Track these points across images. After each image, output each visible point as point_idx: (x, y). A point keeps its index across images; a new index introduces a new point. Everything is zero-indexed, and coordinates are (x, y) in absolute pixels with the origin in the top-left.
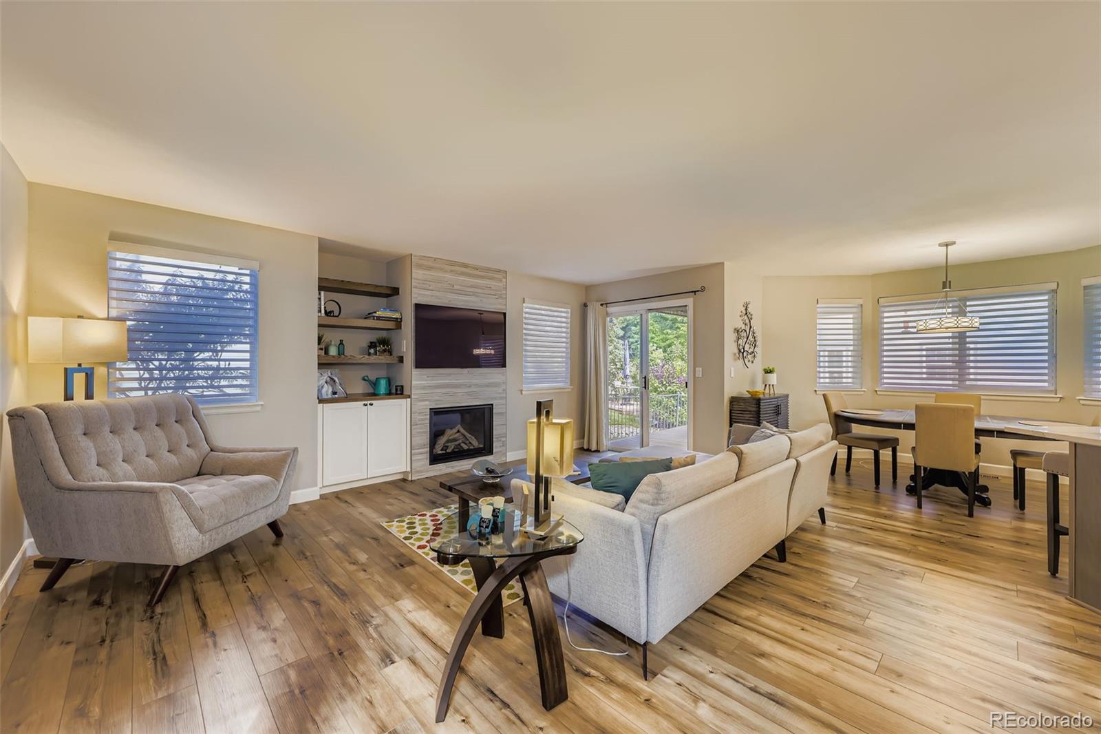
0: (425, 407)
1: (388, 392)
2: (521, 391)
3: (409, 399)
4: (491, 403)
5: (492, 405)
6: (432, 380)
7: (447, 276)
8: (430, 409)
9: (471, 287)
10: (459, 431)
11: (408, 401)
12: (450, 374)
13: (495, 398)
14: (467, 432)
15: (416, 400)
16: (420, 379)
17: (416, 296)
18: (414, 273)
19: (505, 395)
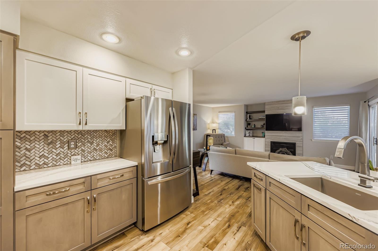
2: (312, 140)
5: (296, 143)
6: (271, 134)
7: (277, 105)
9: (286, 107)
10: (285, 150)
11: (264, 138)
12: (278, 133)
13: (297, 141)
14: (289, 150)
15: (266, 139)
16: (267, 133)
17: (267, 113)
18: (266, 107)
19: (302, 141)
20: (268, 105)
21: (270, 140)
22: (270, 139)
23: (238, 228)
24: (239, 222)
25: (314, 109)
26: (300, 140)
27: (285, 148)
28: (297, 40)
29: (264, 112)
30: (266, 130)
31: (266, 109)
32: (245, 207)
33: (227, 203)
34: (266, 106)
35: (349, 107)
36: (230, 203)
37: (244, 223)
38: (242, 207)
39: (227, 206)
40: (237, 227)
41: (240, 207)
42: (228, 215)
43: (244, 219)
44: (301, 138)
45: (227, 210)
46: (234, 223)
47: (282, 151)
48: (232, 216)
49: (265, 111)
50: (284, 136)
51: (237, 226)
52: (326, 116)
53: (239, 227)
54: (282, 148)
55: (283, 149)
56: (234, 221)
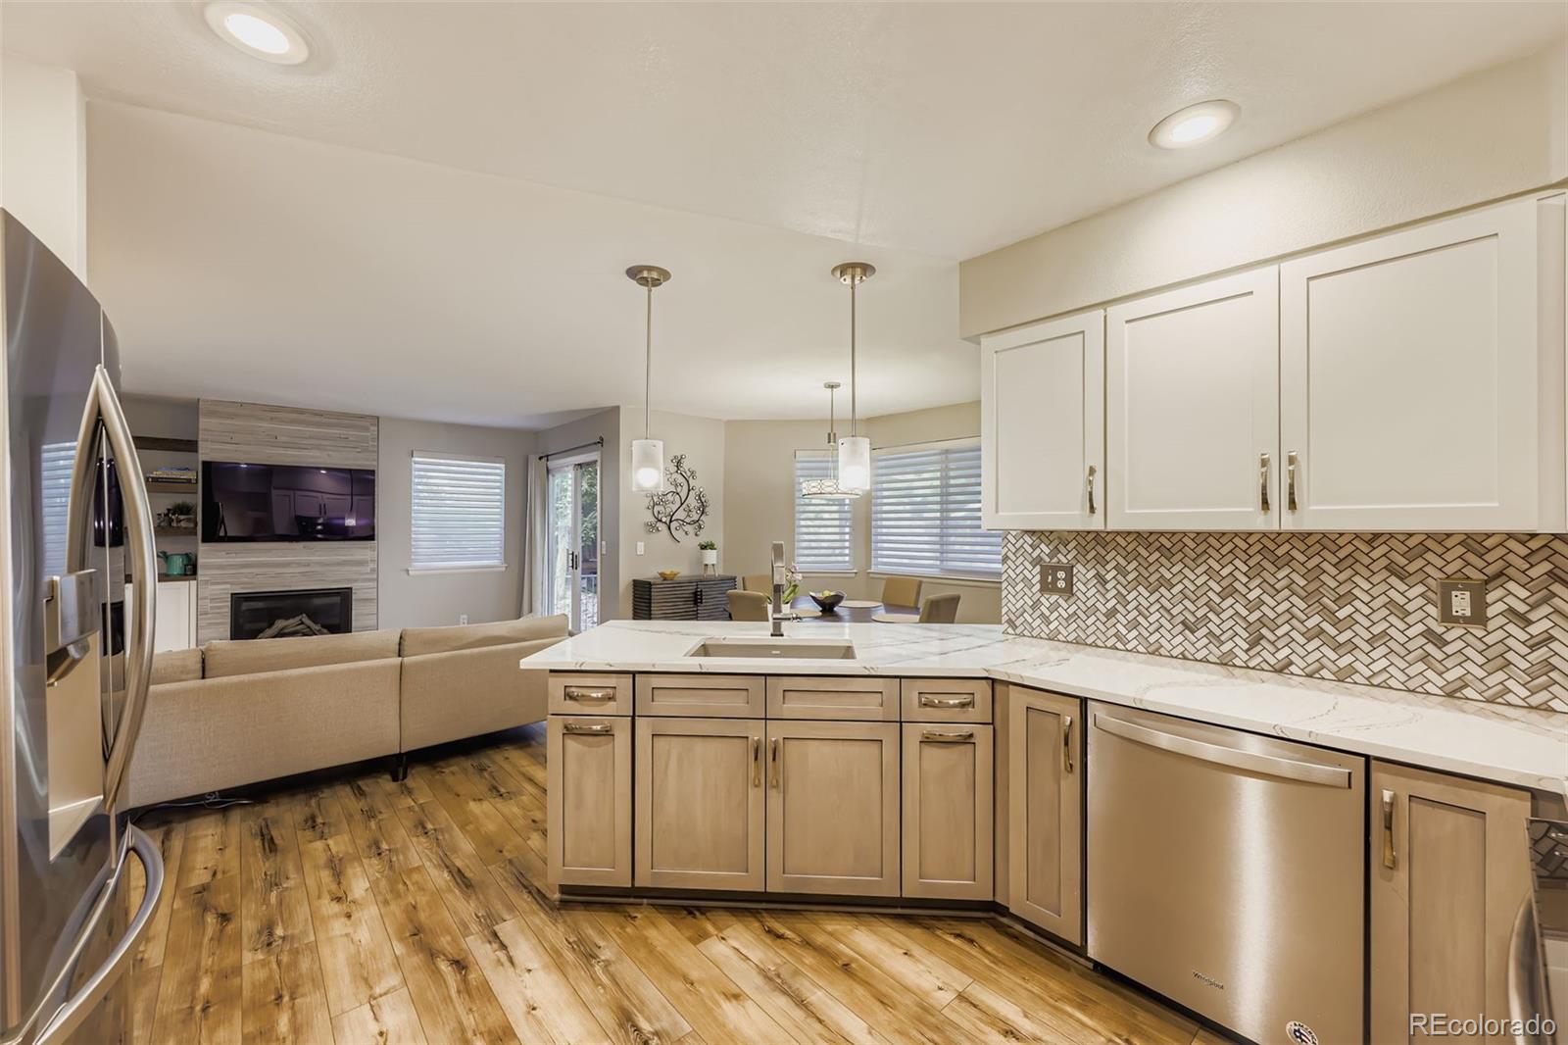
0: (225, 590)
1: (183, 572)
2: (408, 571)
3: (195, 582)
4: (349, 586)
5: (351, 589)
6: (236, 557)
7: (265, 425)
8: (232, 594)
9: (310, 437)
10: (302, 623)
11: (193, 583)
12: (270, 550)
13: (356, 581)
14: (316, 623)
15: (206, 582)
16: (210, 555)
17: (207, 452)
18: (204, 422)
19: (375, 576)
20: (212, 414)
21: (229, 586)
22: (232, 584)
23: (490, 942)
24: (466, 927)
25: (413, 459)
26: (367, 573)
27: (298, 615)
28: (644, 281)
29: (191, 446)
30: (204, 540)
31: (200, 432)
32: (410, 880)
33: (316, 919)
34: (201, 420)
35: (503, 466)
36: (329, 908)
37: (483, 916)
38: (401, 886)
39: (338, 927)
40: (483, 943)
41: (393, 891)
42: (395, 943)
43: (467, 908)
44: (373, 566)
45: (363, 935)
46: (458, 945)
47: (286, 631)
48: (417, 937)
49: (200, 443)
50: (299, 564)
51: (480, 941)
52: (435, 488)
53: (491, 939)
54: (287, 619)
55: (291, 621)
56: (449, 938)
